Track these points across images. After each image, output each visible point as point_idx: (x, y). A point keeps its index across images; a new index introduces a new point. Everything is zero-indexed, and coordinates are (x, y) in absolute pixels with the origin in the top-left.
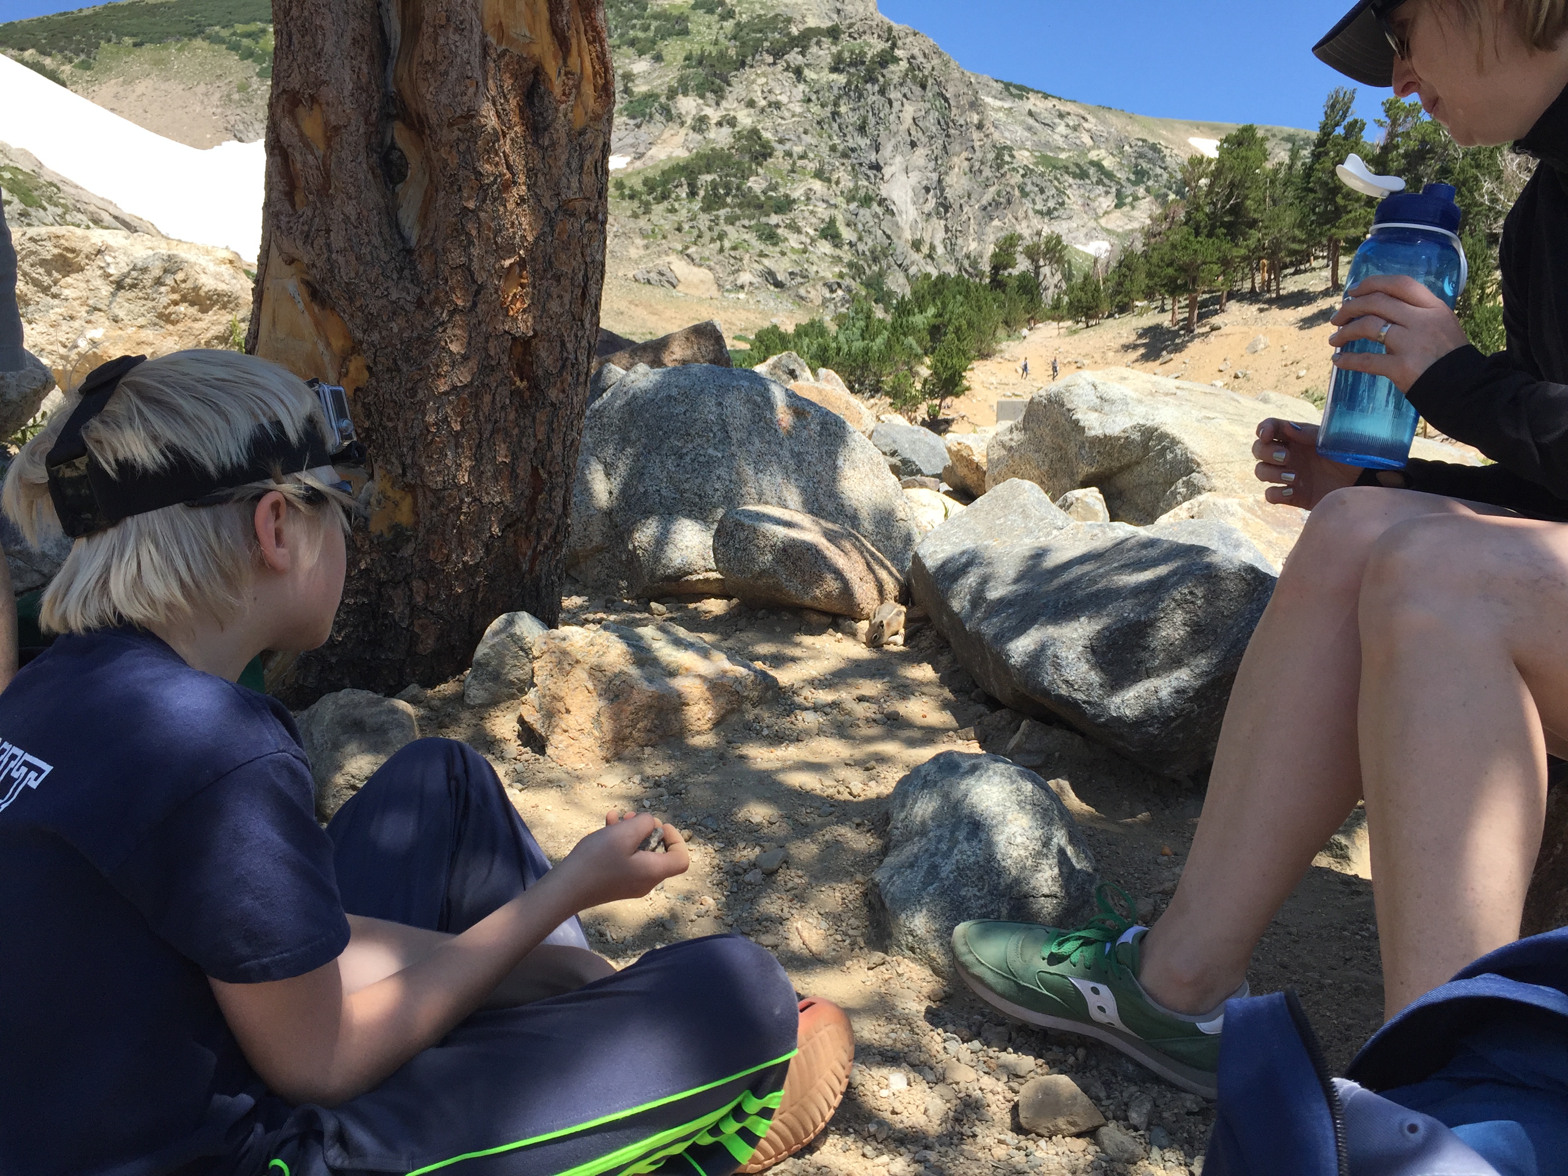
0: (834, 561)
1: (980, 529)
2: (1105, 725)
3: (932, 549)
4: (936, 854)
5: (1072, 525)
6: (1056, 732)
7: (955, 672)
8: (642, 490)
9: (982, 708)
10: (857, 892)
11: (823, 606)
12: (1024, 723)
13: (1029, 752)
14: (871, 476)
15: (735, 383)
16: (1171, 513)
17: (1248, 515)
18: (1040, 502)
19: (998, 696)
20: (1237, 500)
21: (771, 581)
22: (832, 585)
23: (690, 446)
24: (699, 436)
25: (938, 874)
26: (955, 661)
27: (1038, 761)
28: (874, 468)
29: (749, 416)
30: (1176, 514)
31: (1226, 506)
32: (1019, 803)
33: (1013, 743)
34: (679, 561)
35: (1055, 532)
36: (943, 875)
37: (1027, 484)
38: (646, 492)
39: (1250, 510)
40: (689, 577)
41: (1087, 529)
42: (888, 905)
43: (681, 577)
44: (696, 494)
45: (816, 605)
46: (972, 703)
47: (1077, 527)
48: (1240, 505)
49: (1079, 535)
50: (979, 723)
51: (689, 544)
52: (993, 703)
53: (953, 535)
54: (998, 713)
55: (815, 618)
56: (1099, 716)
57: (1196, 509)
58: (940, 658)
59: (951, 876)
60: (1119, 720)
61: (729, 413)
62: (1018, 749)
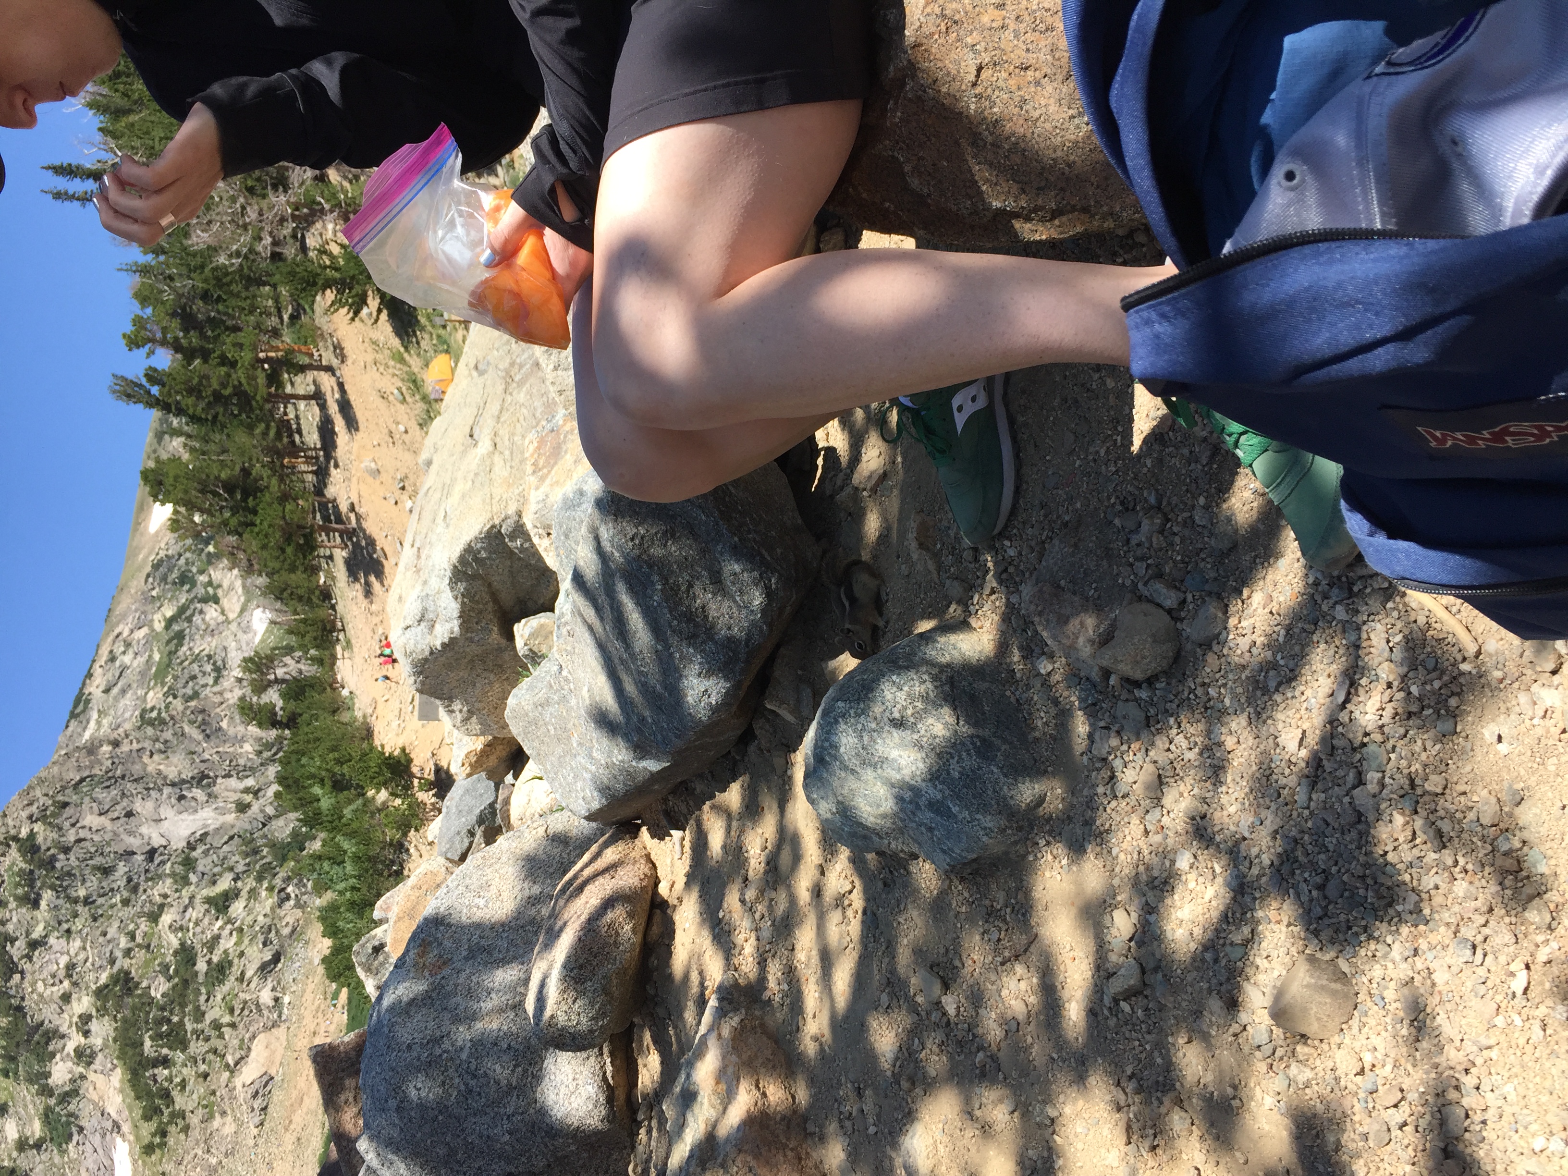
0: (592, 909)
1: (559, 750)
2: (770, 625)
3: (581, 801)
4: (917, 804)
5: (557, 656)
6: (777, 673)
7: (713, 776)
8: (507, 1137)
9: (752, 748)
10: (960, 888)
11: (643, 921)
12: (769, 706)
13: (799, 701)
14: (497, 866)
15: (386, 1030)
16: (544, 554)
17: (548, 481)
18: (531, 688)
19: (739, 732)
20: (533, 492)
21: (615, 981)
22: (617, 914)
23: (457, 1080)
24: (446, 1070)
25: (938, 801)
26: (701, 776)
27: (807, 693)
28: (488, 863)
29: (424, 1011)
30: (545, 550)
31: (538, 502)
32: (858, 715)
33: (789, 718)
34: (590, 1088)
35: (565, 673)
36: (939, 796)
37: (511, 701)
38: (510, 1133)
39: (542, 479)
40: (609, 1075)
41: (561, 641)
42: (975, 856)
43: (609, 1085)
44: (513, 1071)
45: (641, 928)
46: (746, 759)
47: (560, 650)
48: (537, 488)
49: (569, 648)
50: (769, 751)
51: (571, 1077)
52: (747, 737)
53: (565, 778)
54: (757, 732)
55: (655, 930)
56: (761, 631)
57: (541, 531)
58: (698, 790)
59: (940, 787)
60: (764, 611)
61: (421, 1035)
62: (796, 711)
